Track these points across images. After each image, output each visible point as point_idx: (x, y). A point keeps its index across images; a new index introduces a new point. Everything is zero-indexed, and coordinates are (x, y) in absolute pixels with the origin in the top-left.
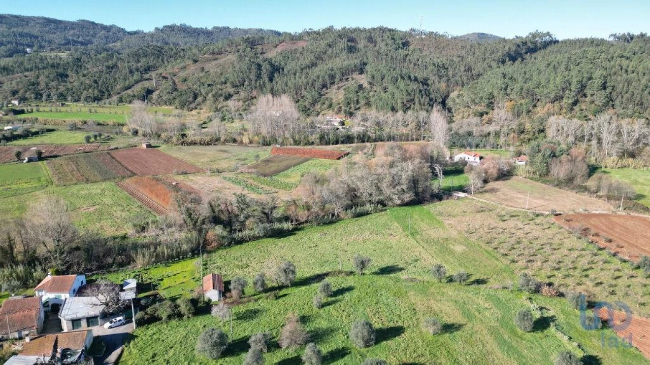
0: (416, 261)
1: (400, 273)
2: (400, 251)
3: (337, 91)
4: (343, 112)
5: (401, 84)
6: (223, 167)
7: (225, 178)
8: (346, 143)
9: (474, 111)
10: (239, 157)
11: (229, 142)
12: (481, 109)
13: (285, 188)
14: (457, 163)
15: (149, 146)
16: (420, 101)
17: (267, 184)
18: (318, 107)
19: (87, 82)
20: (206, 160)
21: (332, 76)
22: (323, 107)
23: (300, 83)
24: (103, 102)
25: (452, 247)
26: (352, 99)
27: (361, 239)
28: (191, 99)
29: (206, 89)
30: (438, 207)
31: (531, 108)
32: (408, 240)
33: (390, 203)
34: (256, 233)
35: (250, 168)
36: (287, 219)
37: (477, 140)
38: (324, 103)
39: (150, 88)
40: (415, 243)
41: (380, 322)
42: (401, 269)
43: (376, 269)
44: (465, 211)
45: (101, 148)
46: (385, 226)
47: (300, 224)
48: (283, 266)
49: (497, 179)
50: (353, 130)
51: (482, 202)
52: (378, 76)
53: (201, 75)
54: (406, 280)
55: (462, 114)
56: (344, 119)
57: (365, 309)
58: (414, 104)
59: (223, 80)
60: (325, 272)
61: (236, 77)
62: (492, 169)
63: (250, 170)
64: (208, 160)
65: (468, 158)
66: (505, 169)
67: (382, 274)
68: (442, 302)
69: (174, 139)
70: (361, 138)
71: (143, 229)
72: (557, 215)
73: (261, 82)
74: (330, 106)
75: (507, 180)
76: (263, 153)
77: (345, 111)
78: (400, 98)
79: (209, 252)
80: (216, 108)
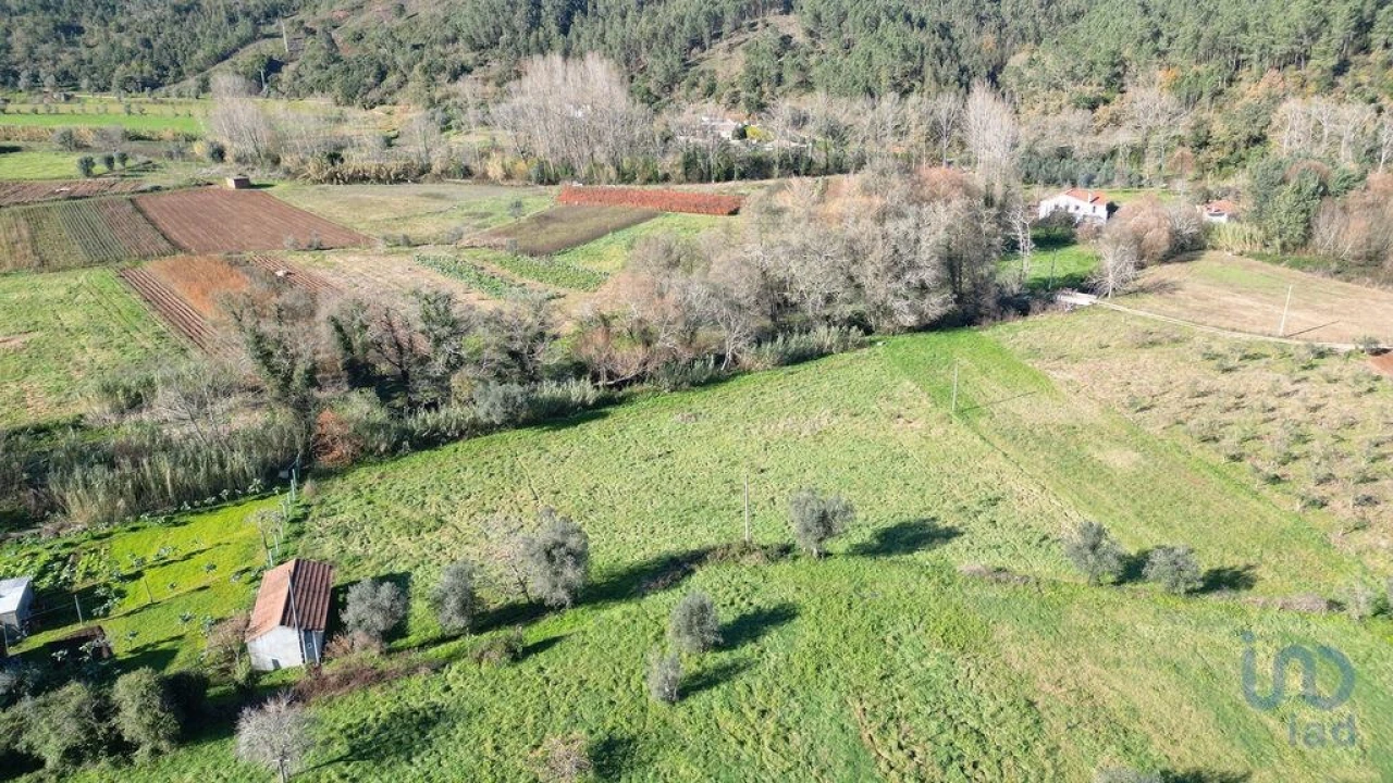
0: (994, 502)
1: (948, 547)
2: (933, 470)
3: (727, 55)
4: (742, 103)
5: (891, 31)
6: (427, 233)
7: (423, 260)
8: (752, 178)
9: (1074, 96)
10: (471, 210)
11: (454, 177)
12: (1090, 90)
13: (584, 286)
14: (1047, 221)
15: (243, 183)
16: (935, 74)
17: (536, 275)
18: (680, 92)
19: (127, 44)
20: (386, 214)
21: (716, 17)
22: (692, 93)
23: (636, 35)
24: (163, 90)
25: (1098, 455)
26: (765, 72)
27: (806, 432)
28: (371, 80)
29: (408, 56)
30: (1021, 334)
31: (1223, 85)
32: (952, 432)
33: (886, 324)
34: (481, 413)
35: (497, 234)
36: (580, 370)
37: (1087, 168)
38: (695, 84)
39: (275, 57)
40: (977, 440)
41: (910, 767)
42: (950, 534)
43: (864, 536)
44: (1104, 343)
45: (117, 188)
46: (876, 389)
47: (620, 385)
48: (544, 536)
49: (1167, 259)
50: (768, 147)
51: (1144, 319)
52: (829, 16)
53: (399, 22)
54: (977, 577)
55: (1042, 103)
56: (746, 123)
57: (843, 703)
58: (922, 81)
59: (449, 33)
60: (693, 546)
61: (479, 23)
62: (1155, 230)
63: (495, 240)
64: (392, 215)
65: (1077, 208)
66: (1188, 232)
67: (888, 552)
68: (1123, 666)
69: (311, 168)
70: (788, 165)
71: (136, 402)
72: (1378, 353)
73: (541, 34)
74: (711, 90)
75: (1192, 259)
76: (535, 200)
77: (748, 101)
78: (887, 65)
79: (326, 475)
80: (431, 101)
